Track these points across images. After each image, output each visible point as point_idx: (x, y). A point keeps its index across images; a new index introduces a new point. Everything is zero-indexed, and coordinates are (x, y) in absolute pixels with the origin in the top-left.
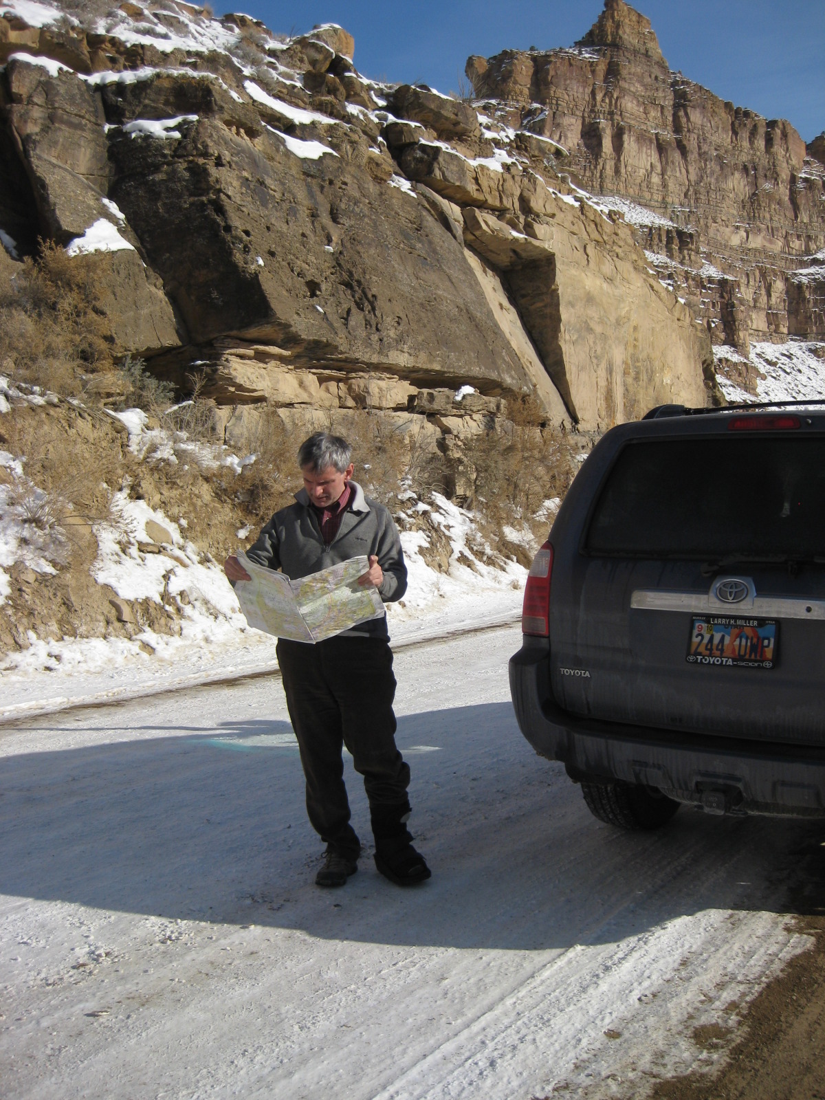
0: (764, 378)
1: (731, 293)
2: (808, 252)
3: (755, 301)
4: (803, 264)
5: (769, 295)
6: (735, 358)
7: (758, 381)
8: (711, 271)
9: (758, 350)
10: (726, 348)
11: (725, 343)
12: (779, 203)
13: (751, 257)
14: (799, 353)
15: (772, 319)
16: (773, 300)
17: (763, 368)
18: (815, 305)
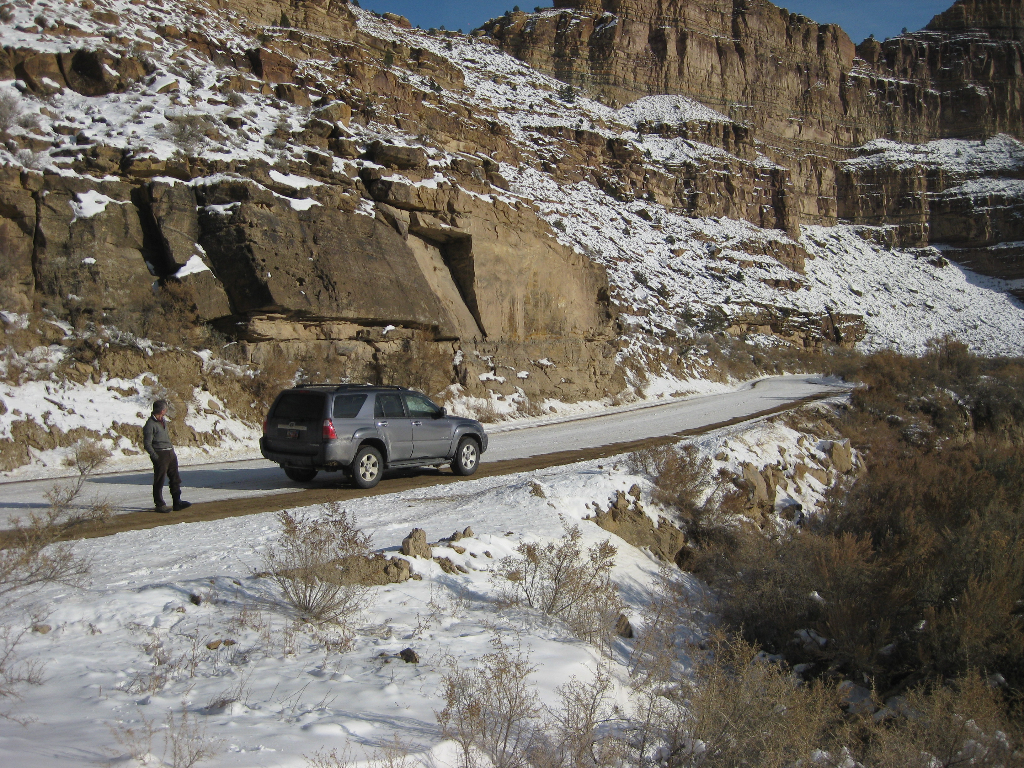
0: (812, 257)
1: (782, 181)
2: (856, 143)
3: (807, 188)
4: (852, 155)
5: (820, 183)
6: (784, 240)
7: (806, 261)
8: (765, 162)
9: (809, 233)
10: (777, 231)
11: (775, 227)
12: (830, 99)
13: (804, 149)
14: (847, 235)
15: (823, 204)
16: (824, 187)
17: (811, 249)
18: (862, 191)
